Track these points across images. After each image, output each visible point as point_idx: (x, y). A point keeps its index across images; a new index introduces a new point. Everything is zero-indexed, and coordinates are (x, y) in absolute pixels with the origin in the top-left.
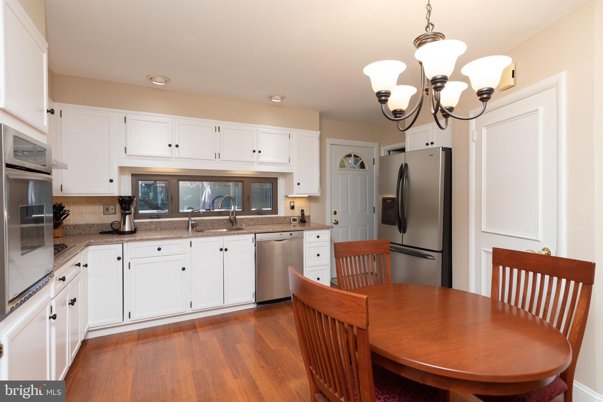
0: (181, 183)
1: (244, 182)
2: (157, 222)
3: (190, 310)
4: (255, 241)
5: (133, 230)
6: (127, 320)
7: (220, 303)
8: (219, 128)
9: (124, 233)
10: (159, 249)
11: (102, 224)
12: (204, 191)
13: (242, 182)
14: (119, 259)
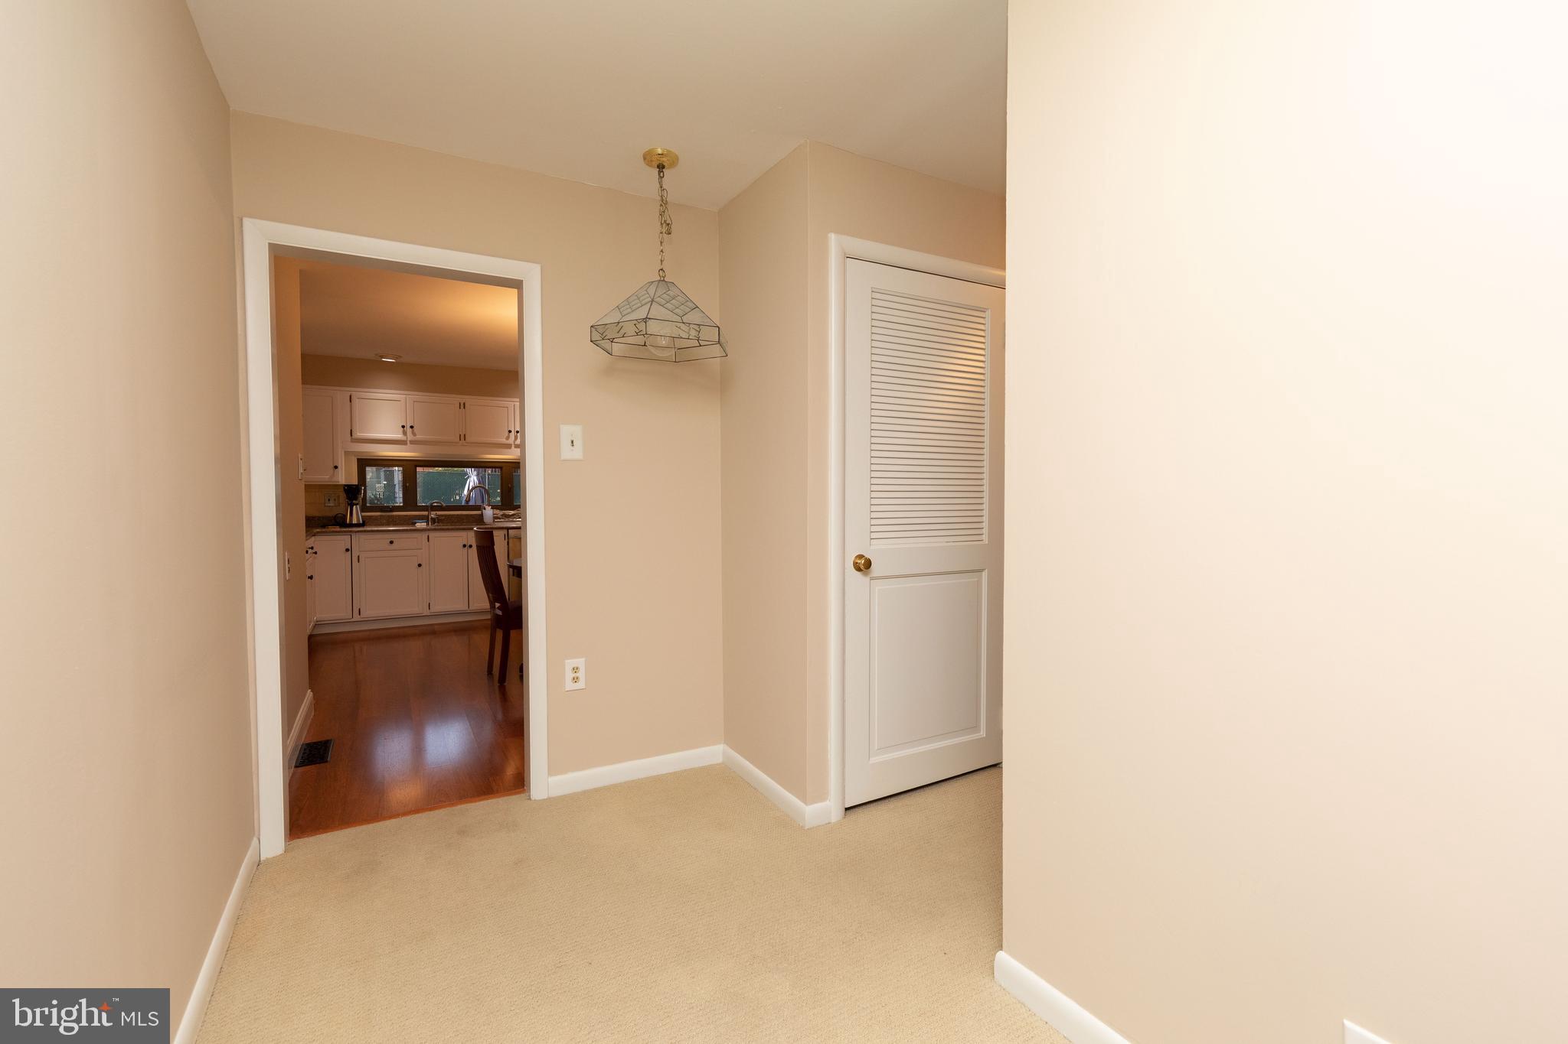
0: (419, 469)
1: (504, 469)
2: (389, 516)
3: (426, 612)
4: (508, 538)
5: (361, 522)
6: (357, 618)
7: (463, 607)
8: (464, 404)
9: (351, 525)
10: (391, 542)
11: (323, 517)
12: (467, 479)
13: (501, 468)
14: (347, 550)
